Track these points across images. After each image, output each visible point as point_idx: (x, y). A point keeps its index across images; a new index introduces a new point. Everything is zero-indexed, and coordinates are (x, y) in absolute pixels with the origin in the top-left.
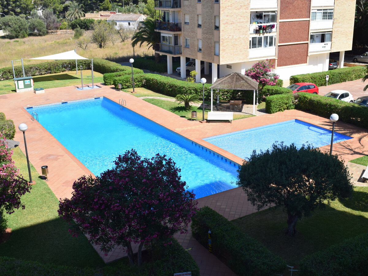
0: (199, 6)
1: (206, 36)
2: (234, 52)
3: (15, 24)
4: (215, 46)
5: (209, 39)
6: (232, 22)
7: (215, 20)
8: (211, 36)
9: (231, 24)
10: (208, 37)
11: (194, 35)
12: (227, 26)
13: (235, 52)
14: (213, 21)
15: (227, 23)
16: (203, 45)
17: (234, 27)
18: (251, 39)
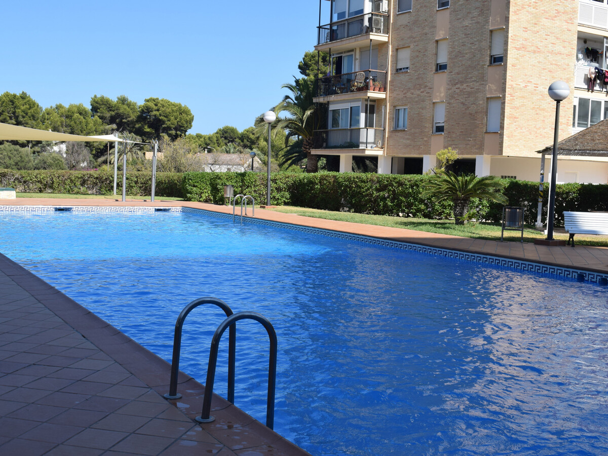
0: (443, 19)
1: (462, 87)
2: (537, 127)
3: (10, 158)
4: (487, 108)
5: (469, 94)
6: (536, 49)
7: (491, 42)
8: (478, 84)
9: (534, 52)
10: (469, 89)
11: (422, 94)
12: (523, 56)
13: (540, 128)
14: (485, 44)
15: (524, 47)
16: (449, 115)
17: (539, 62)
18: (576, 103)
